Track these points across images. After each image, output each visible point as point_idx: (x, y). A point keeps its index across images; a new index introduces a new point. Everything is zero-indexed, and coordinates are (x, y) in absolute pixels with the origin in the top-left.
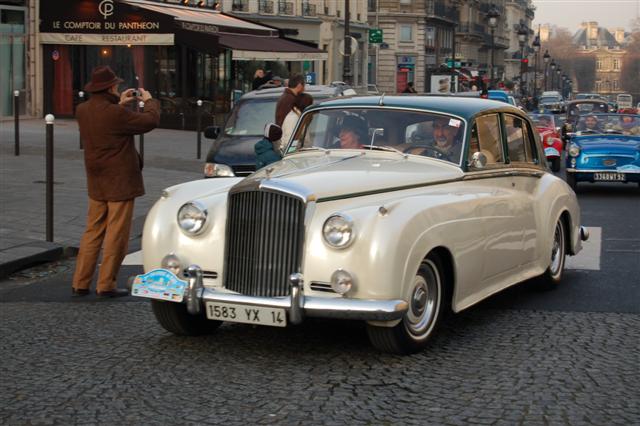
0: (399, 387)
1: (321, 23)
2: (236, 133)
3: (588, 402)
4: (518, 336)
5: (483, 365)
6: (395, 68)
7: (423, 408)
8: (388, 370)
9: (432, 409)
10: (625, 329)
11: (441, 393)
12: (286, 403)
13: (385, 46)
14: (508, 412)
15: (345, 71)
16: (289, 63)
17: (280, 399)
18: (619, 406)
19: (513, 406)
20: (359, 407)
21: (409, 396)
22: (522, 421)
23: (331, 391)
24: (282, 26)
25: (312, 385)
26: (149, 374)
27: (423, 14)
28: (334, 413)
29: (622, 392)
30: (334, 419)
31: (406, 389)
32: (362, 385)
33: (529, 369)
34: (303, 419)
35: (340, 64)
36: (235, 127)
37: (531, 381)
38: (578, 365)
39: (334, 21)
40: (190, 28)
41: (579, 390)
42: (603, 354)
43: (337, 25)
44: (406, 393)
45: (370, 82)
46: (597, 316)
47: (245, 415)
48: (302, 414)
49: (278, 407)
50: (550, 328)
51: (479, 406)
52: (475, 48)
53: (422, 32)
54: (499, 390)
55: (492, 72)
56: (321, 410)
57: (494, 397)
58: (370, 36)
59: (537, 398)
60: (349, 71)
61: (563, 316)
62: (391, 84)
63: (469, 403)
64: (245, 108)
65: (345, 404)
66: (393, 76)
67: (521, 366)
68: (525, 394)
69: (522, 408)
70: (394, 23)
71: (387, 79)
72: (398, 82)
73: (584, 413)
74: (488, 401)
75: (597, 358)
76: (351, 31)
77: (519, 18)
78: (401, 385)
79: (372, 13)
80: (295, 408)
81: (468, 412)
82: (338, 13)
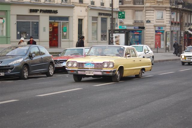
1: (74, 7)
6: (155, 31)
13: (148, 22)
39: (88, 7)
43: (90, 8)
53: (168, 15)
58: (119, 15)
62: (152, 40)
66: (153, 36)
70: (153, 10)
71: (150, 38)
72: (156, 39)
79: (143, 6)
82: (93, 3)
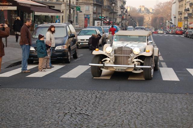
0: (85, 114)
2: (36, 37)
3: (142, 119)
4: (121, 99)
5: (110, 108)
6: (84, 18)
7: (92, 121)
8: (82, 109)
9: (95, 121)
10: (152, 97)
11: (98, 116)
12: (51, 119)
13: (81, 12)
14: (118, 122)
15: (69, 19)
16: (52, 16)
17: (49, 118)
18: (151, 120)
19: (119, 120)
20: (73, 120)
21: (88, 117)
22: (122, 125)
23: (65, 115)
24: (50, 5)
25: (59, 114)
26: (9, 110)
27: (93, 2)
28: (65, 122)
29: (152, 116)
30: (65, 124)
31: (87, 115)
32: (74, 114)
33: (124, 109)
34: (56, 124)
35: (67, 17)
36: (35, 35)
37: (125, 113)
38: (138, 108)
39: (66, 4)
40: (22, 5)
41: (139, 115)
42: (146, 105)
43: (66, 5)
44: (87, 116)
45: (76, 22)
46: (144, 93)
47: (38, 123)
48: (56, 122)
49: (48, 120)
50: (130, 97)
51: (109, 120)
52: (108, 13)
53: (92, 8)
54: (115, 115)
55: (113, 20)
56: (61, 121)
57: (113, 117)
58: (77, 9)
59: (126, 118)
60: (70, 19)
61: (134, 93)
62: (83, 23)
63: (106, 119)
64: (39, 29)
65: (69, 119)
66: (83, 21)
67: (122, 108)
68: (123, 117)
69: (122, 121)
70: (84, 5)
71: (81, 21)
72: (85, 23)
73: (140, 122)
74: (112, 118)
75: (144, 106)
76: (71, 7)
77: (121, 4)
78: (86, 114)
79: (77, 2)
80: (54, 121)
81: (106, 122)
82: (67, 1)
